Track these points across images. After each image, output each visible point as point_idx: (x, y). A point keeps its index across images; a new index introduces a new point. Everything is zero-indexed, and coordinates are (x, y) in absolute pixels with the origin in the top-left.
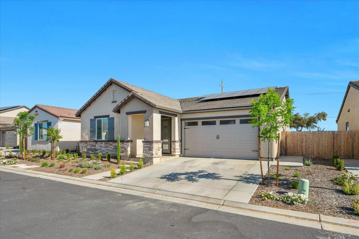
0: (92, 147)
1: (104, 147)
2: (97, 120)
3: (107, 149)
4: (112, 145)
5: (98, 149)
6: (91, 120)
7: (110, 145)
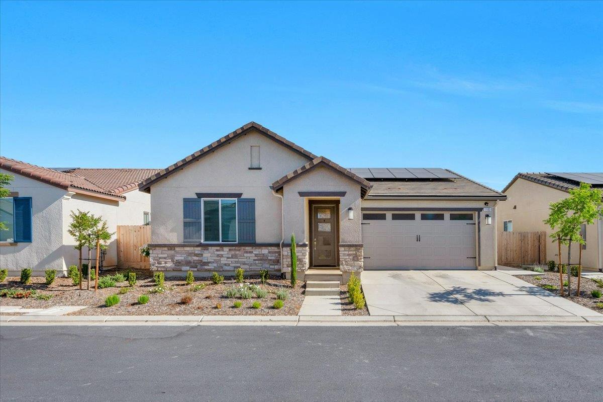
0: (190, 258)
1: (228, 258)
2: (205, 202)
3: (237, 260)
4: (251, 252)
5: (211, 260)
6: (186, 201)
7: (247, 252)
